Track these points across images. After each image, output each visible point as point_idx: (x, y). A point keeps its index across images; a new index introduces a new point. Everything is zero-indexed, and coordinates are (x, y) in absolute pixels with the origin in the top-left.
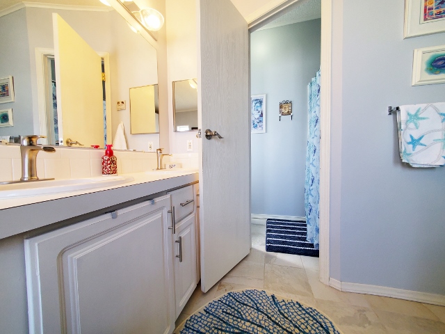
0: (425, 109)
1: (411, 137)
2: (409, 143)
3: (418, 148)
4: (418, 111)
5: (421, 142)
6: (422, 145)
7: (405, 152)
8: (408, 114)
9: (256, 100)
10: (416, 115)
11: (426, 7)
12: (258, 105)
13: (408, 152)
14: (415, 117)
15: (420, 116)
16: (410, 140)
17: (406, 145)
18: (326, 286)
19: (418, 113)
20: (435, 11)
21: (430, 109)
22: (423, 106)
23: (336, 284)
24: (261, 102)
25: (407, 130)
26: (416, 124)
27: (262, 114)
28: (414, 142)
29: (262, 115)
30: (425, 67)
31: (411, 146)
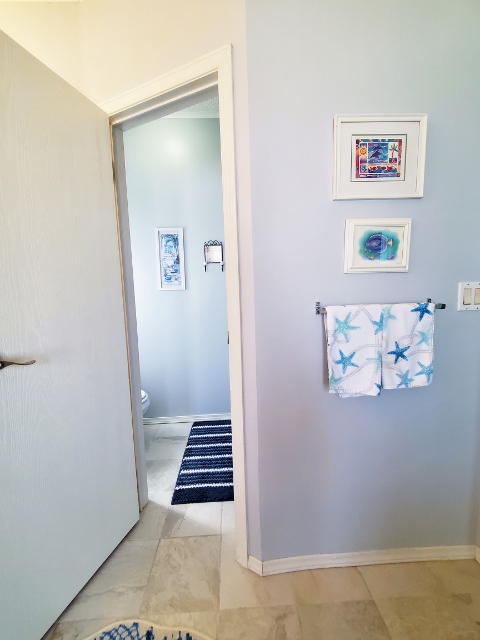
0: (356, 315)
1: (341, 353)
2: (338, 362)
3: (350, 369)
4: (348, 317)
5: (353, 360)
6: (353, 365)
7: (333, 377)
8: (337, 320)
9: (168, 236)
10: (346, 322)
11: (358, 157)
12: (171, 243)
13: (336, 377)
14: (344, 325)
15: (351, 324)
16: (339, 358)
17: (334, 365)
18: (245, 568)
19: (349, 320)
20: (368, 166)
21: (362, 314)
22: (353, 309)
23: (256, 565)
24: (175, 240)
25: (336, 343)
26: (346, 336)
27: (178, 259)
28: (345, 361)
29: (177, 261)
30: (358, 247)
31: (341, 366)
